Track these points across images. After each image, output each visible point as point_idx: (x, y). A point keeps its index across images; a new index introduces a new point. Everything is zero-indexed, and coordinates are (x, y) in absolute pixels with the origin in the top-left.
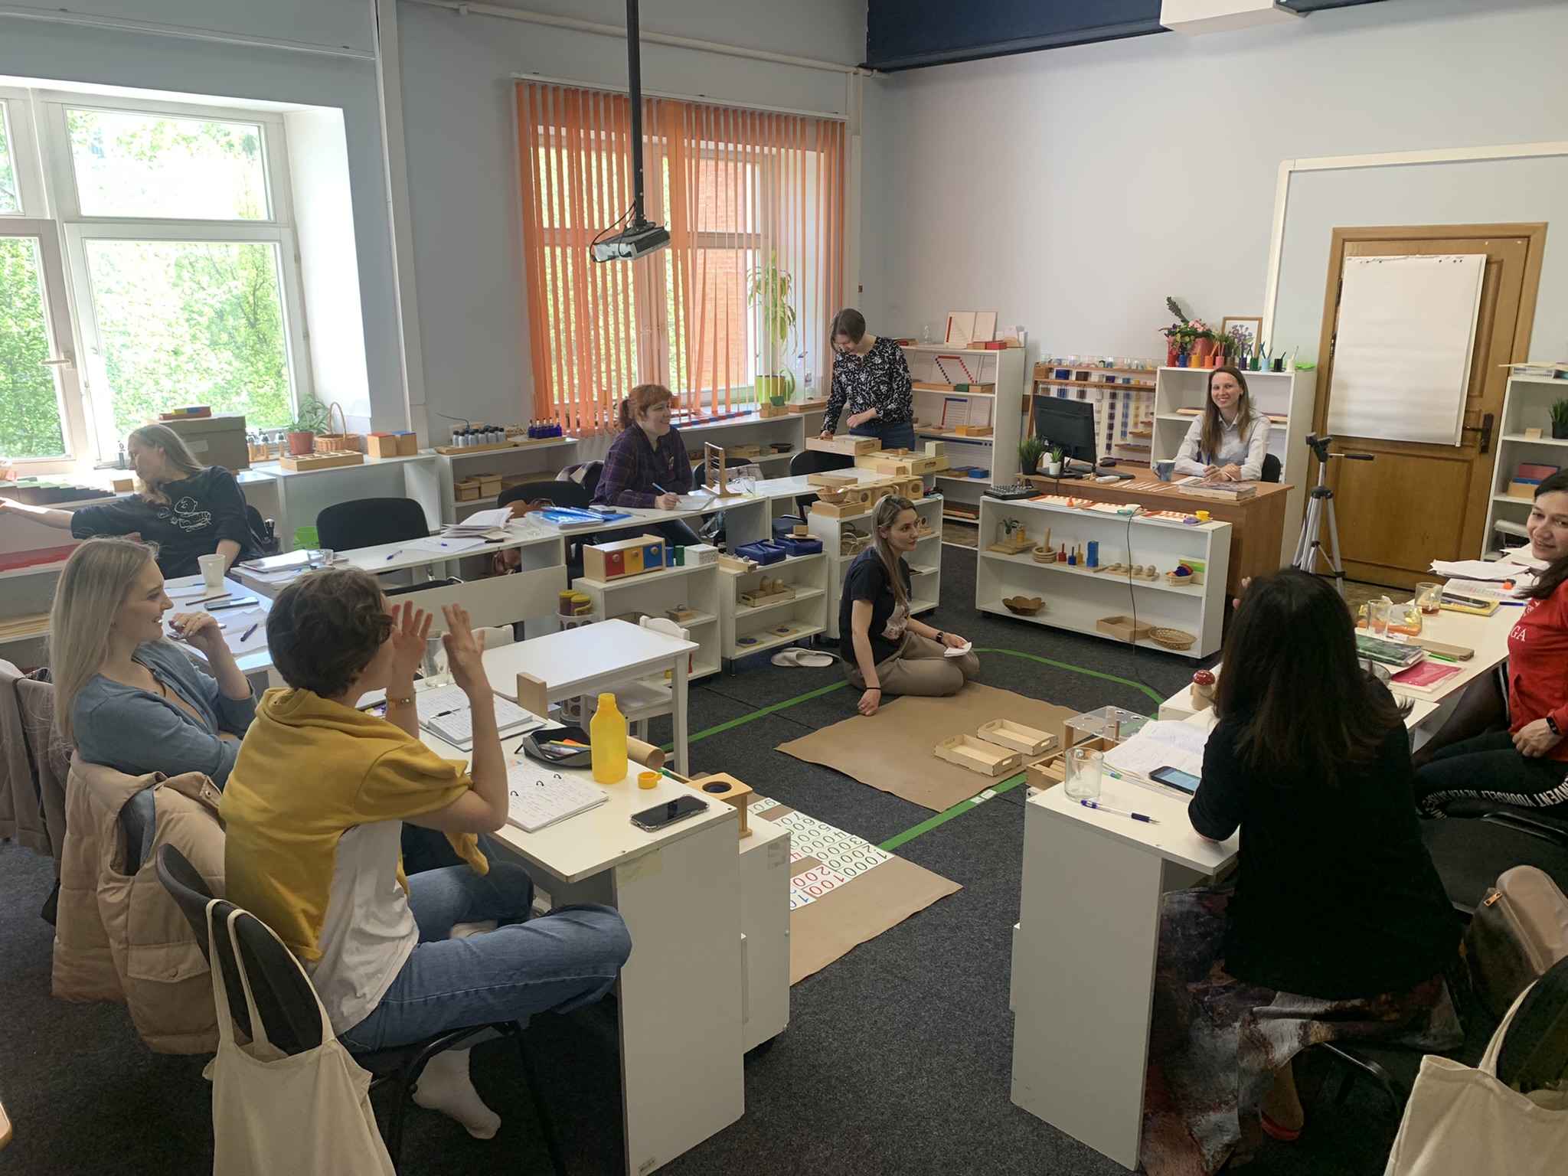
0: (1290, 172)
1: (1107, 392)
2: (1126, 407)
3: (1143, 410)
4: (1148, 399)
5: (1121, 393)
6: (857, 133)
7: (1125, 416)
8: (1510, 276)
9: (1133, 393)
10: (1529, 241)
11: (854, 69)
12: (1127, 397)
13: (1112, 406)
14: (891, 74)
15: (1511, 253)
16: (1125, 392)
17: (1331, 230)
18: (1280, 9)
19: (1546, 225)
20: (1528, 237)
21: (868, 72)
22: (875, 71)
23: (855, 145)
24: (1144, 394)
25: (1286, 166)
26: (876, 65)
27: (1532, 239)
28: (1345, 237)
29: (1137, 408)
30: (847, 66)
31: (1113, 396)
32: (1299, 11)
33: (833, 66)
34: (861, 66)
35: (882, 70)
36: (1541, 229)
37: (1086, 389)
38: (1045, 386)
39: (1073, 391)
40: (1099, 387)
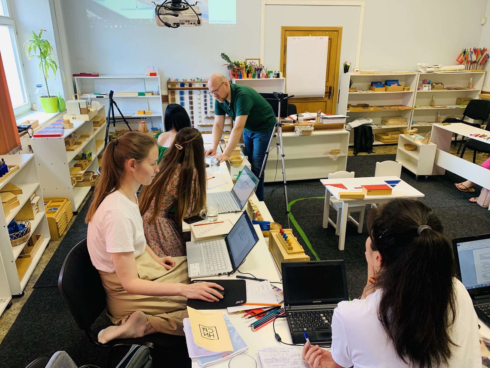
0: (265, 5)
8: (334, 43)
15: (334, 36)
17: (281, 27)
20: (338, 31)
25: (264, 2)
28: (285, 29)
36: (341, 28)
37: (192, 91)
38: (173, 91)
39: (186, 92)
40: (199, 89)
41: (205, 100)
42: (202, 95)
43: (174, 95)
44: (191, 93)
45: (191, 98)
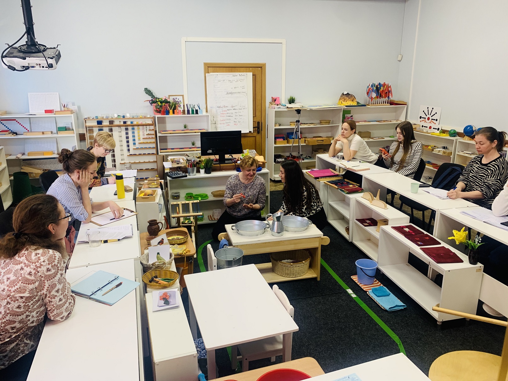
0: (186, 42)
8: (259, 79)
13: (127, 134)
15: (258, 72)
17: (203, 63)
25: (184, 39)
27: (262, 68)
28: (208, 66)
29: (138, 133)
31: (127, 129)
36: (265, 65)
38: (91, 128)
40: (119, 126)
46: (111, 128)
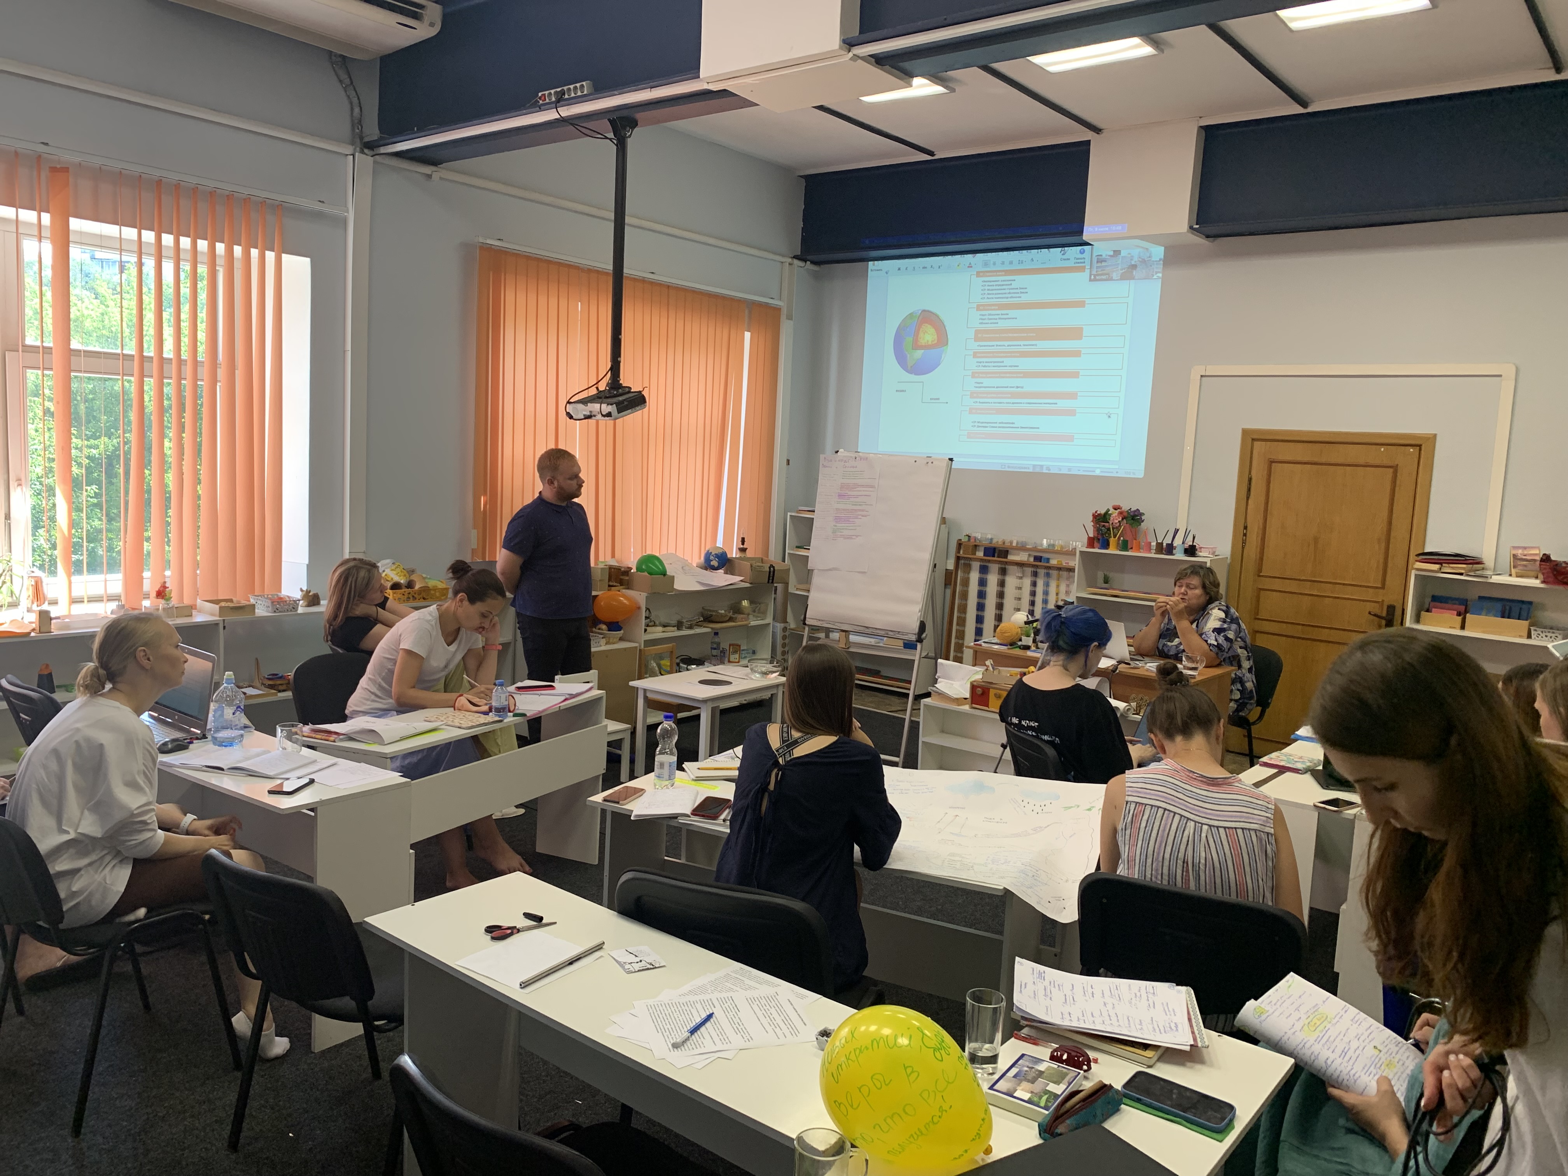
0: (1202, 376)
1: (1029, 570)
2: (1047, 585)
3: (1063, 588)
4: (1068, 578)
5: (1041, 572)
6: (790, 317)
7: (1046, 593)
8: (1406, 480)
9: (1054, 573)
10: (1420, 450)
11: (790, 260)
12: (1048, 575)
13: (1034, 584)
14: (822, 266)
15: (1405, 459)
16: (1046, 571)
17: (1241, 431)
18: (1193, 234)
19: (1435, 436)
20: (1420, 446)
21: (801, 264)
22: (808, 263)
23: (787, 329)
24: (1065, 574)
25: (1198, 371)
26: (809, 257)
27: (1423, 448)
28: (1255, 437)
29: (1058, 586)
30: (783, 256)
31: (1035, 574)
32: (1208, 237)
33: (772, 256)
34: (796, 257)
35: (813, 263)
36: (1432, 439)
37: (1007, 567)
38: (966, 562)
39: (994, 568)
40: (1020, 565)
41: (1033, 594)
42: (1027, 582)
43: (969, 573)
44: (1003, 572)
45: (1002, 584)
46: (1003, 566)
